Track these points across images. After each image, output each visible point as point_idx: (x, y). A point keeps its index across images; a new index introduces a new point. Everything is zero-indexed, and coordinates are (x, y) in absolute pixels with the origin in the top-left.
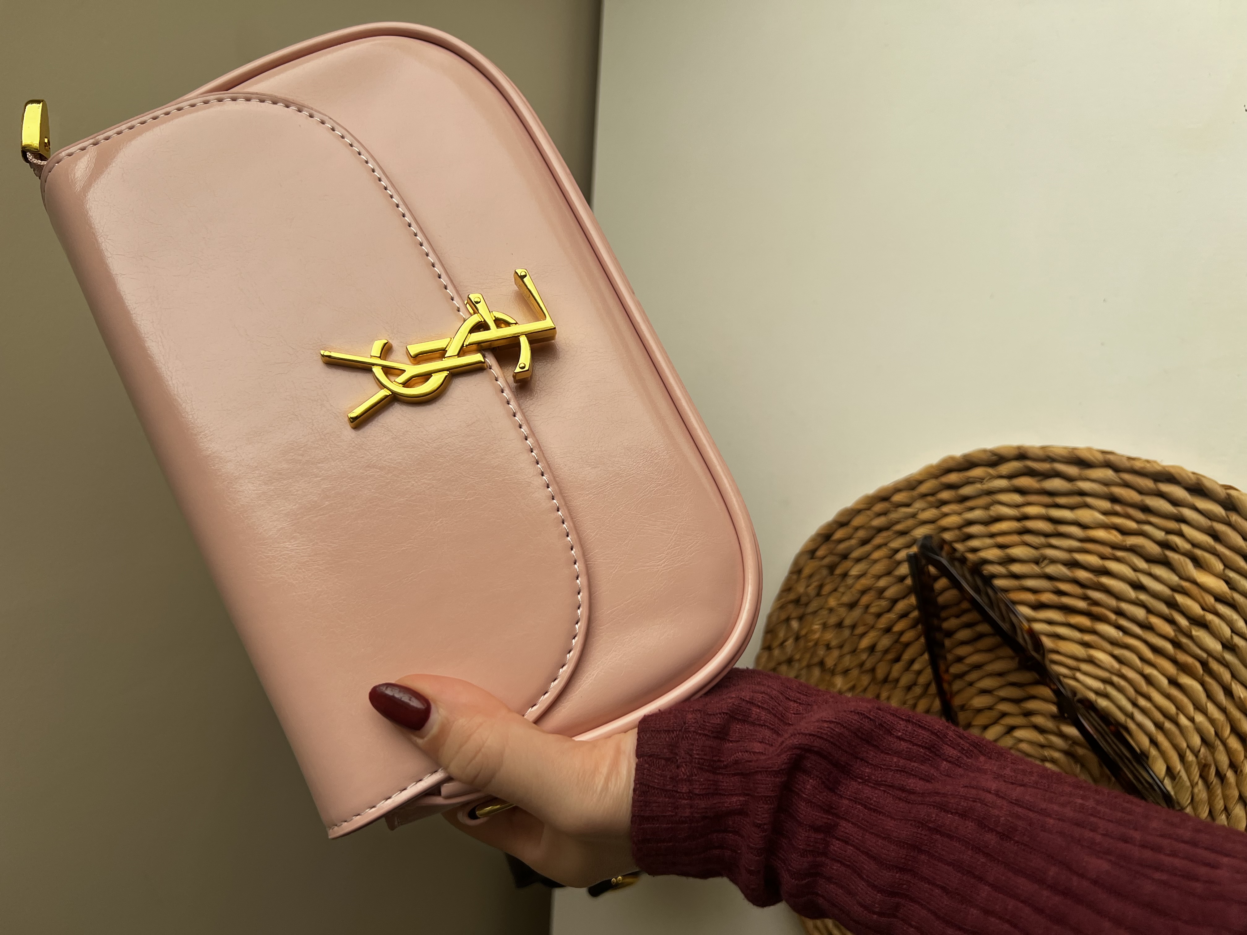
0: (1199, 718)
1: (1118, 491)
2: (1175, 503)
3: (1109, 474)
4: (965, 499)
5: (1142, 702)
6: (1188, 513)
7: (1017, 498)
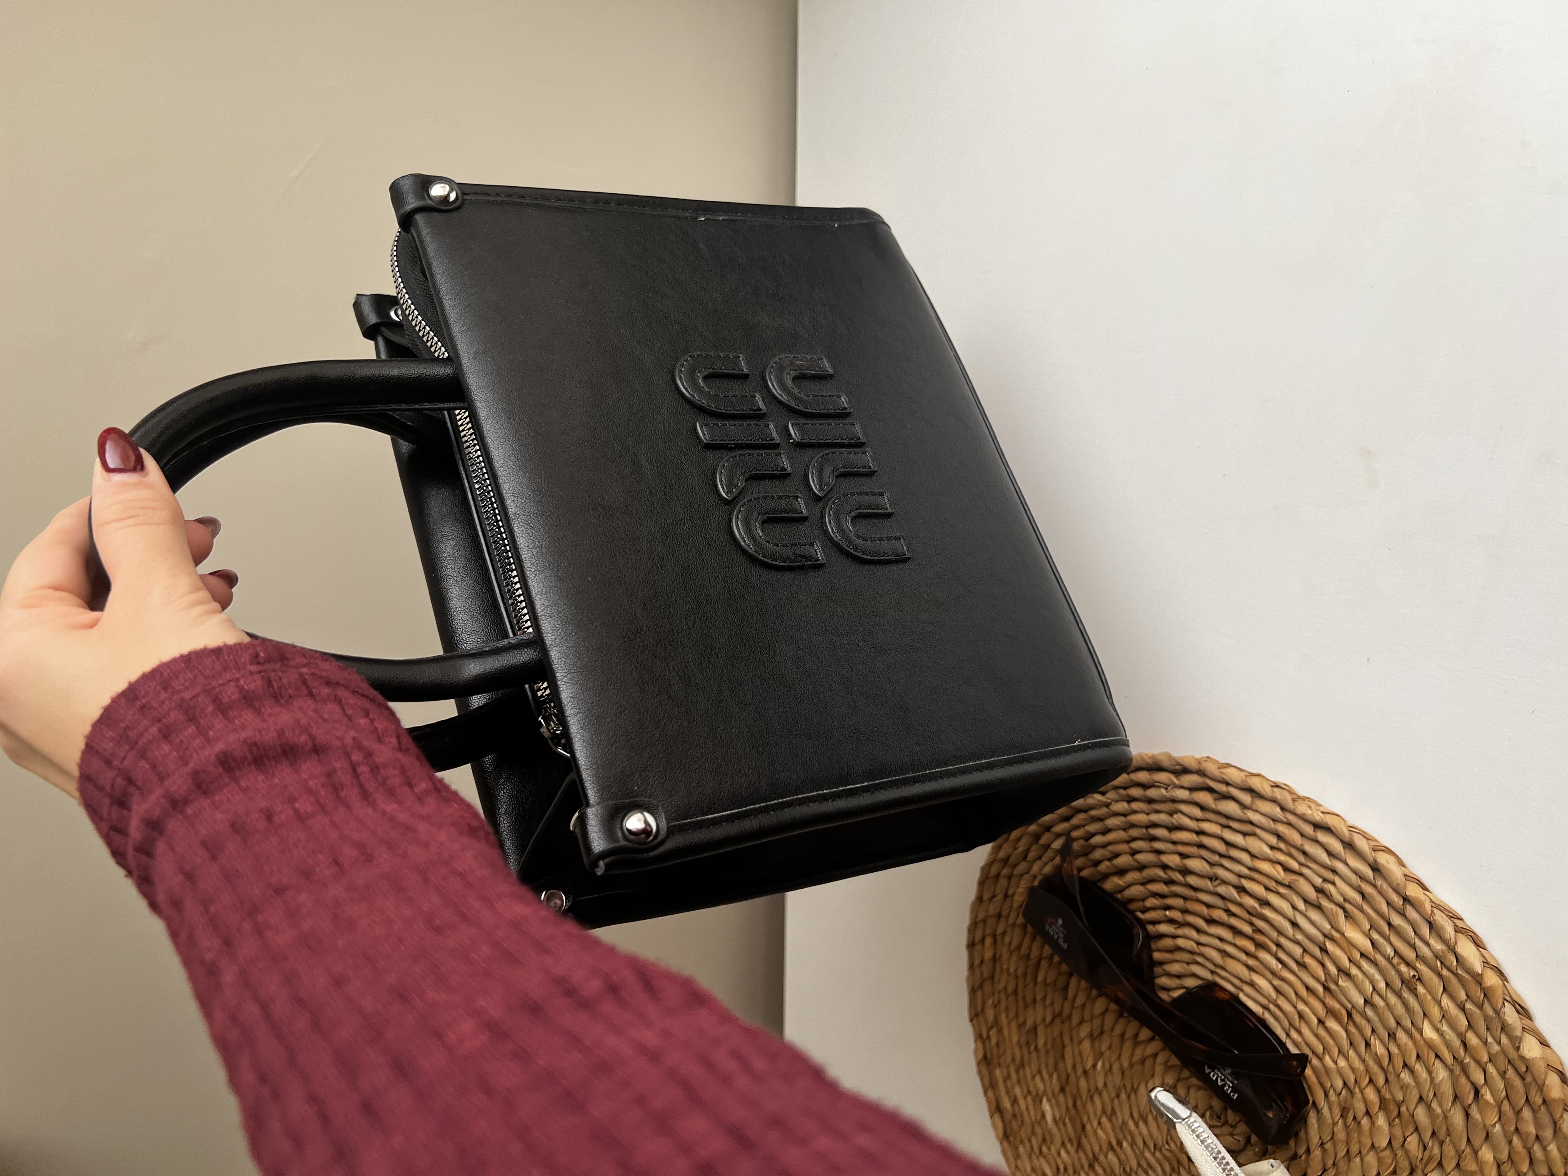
0: (1342, 1063)
1: (1282, 829)
2: (1330, 854)
3: (1277, 811)
4: (1150, 801)
5: (1294, 1034)
6: (1340, 866)
7: (1197, 812)
